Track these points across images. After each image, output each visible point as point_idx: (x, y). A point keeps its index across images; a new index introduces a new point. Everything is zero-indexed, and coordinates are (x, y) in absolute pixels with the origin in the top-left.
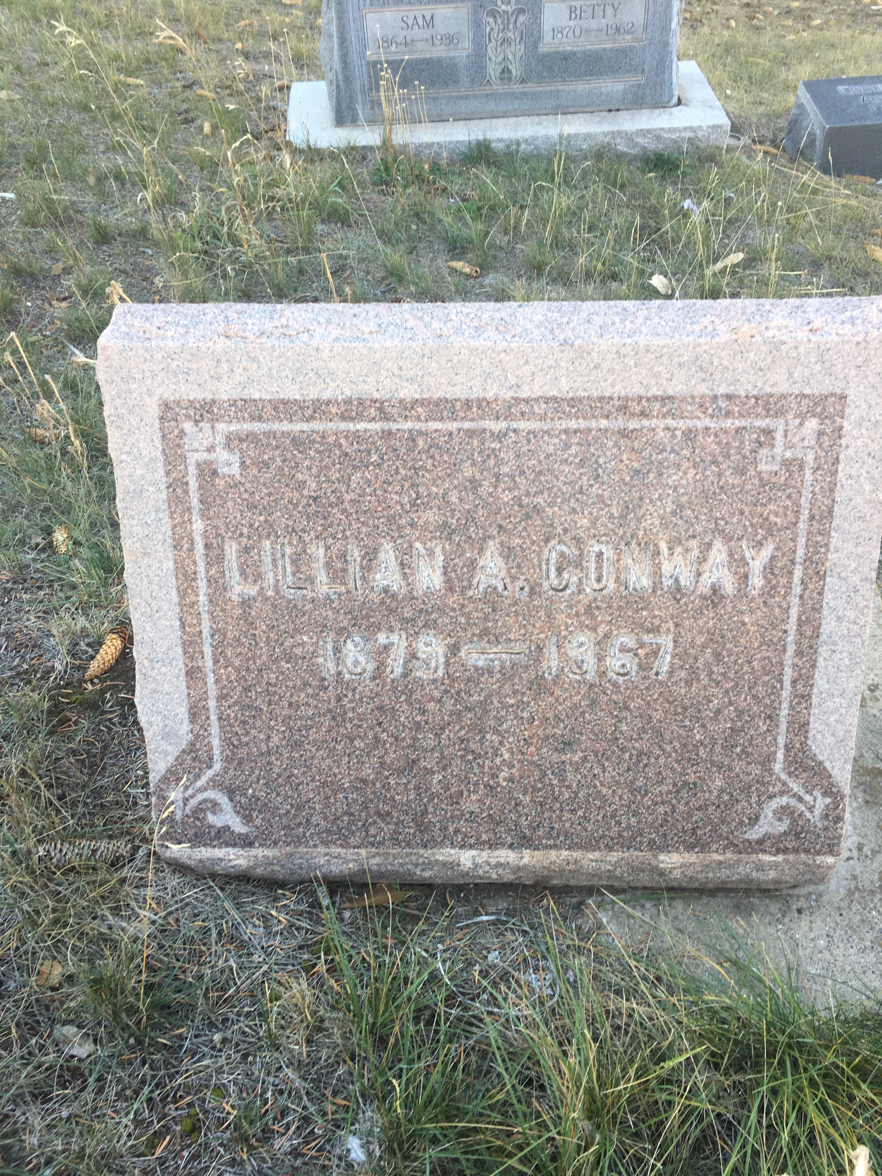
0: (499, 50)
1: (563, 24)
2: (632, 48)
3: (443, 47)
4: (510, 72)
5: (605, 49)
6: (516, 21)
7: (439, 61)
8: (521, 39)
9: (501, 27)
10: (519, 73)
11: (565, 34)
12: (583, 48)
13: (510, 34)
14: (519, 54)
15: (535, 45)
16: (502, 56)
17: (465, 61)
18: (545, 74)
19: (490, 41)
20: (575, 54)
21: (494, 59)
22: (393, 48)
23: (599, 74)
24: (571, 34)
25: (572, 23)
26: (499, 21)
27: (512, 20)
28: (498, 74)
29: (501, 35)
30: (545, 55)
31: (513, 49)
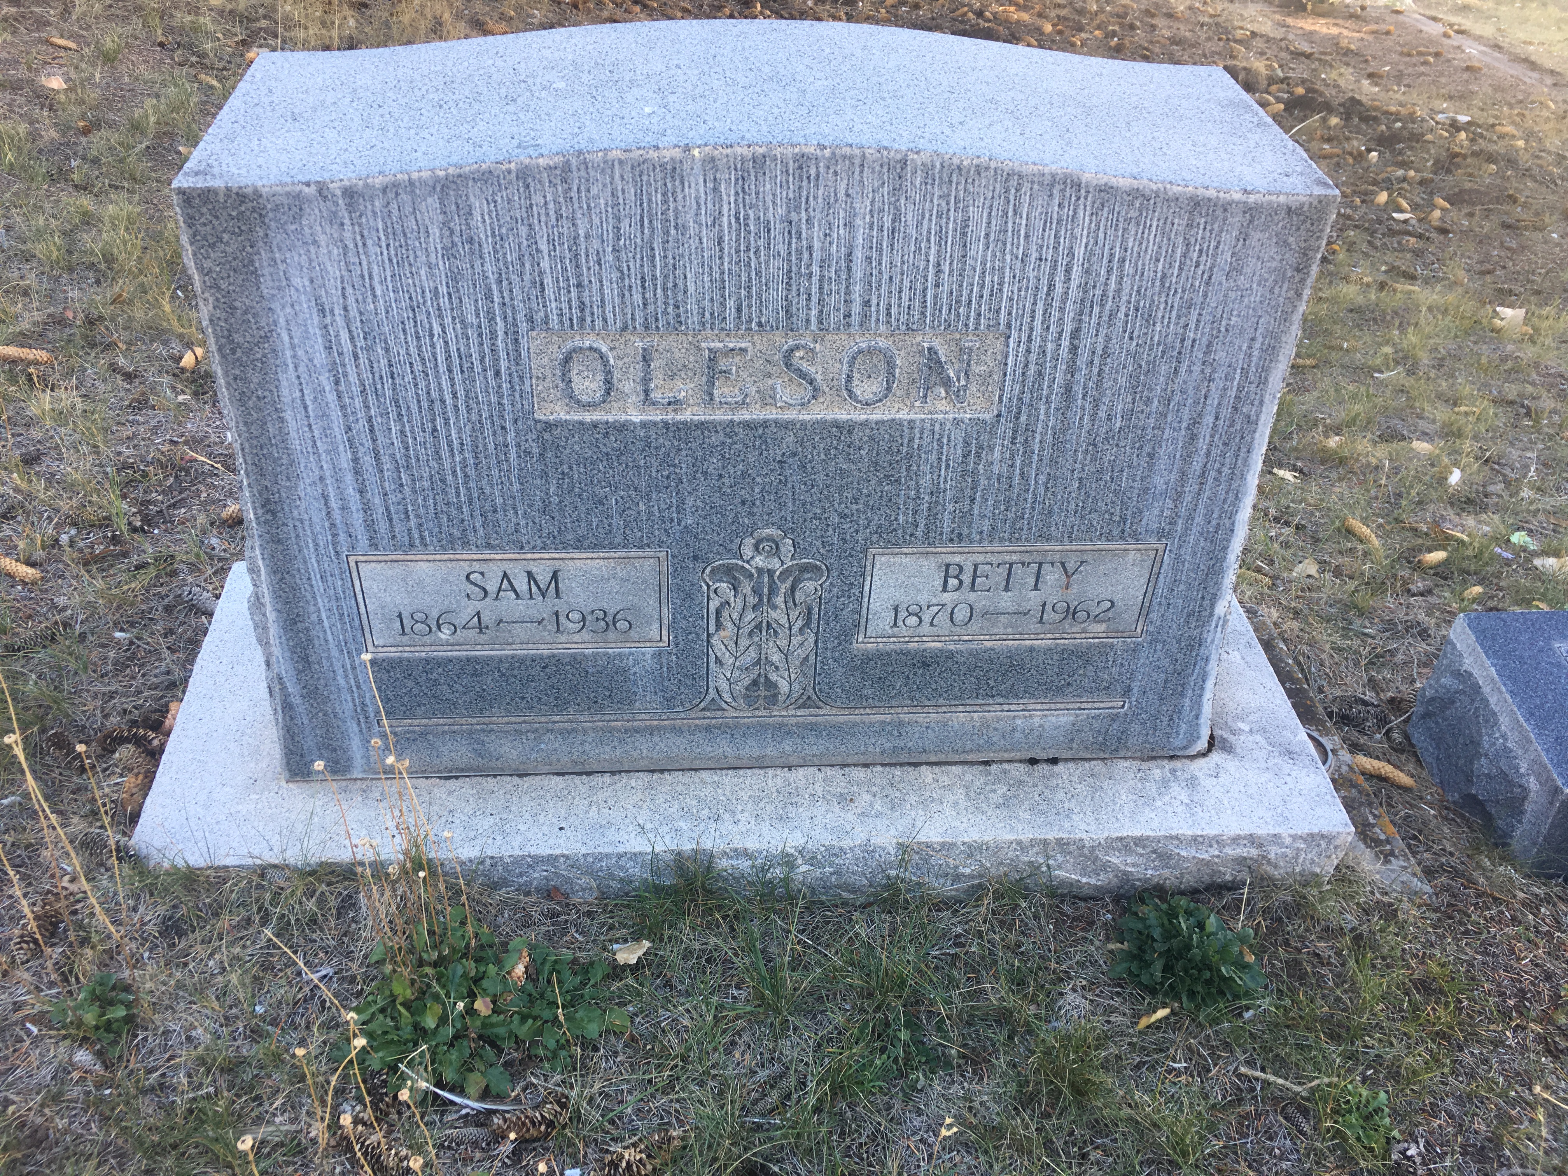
0: (744, 642)
1: (923, 599)
2: (1104, 650)
3: (585, 635)
4: (771, 685)
5: (1032, 649)
6: (793, 589)
7: (575, 661)
8: (807, 624)
9: (752, 600)
10: (796, 687)
11: (926, 618)
12: (974, 646)
13: (778, 615)
14: (801, 653)
15: (846, 636)
16: (753, 654)
17: (649, 662)
18: (868, 691)
19: (719, 626)
20: (951, 655)
21: (729, 660)
22: (445, 634)
23: (1012, 693)
24: (943, 618)
25: (947, 598)
26: (747, 588)
27: (784, 587)
28: (739, 688)
29: (750, 616)
30: (868, 658)
31: (783, 643)
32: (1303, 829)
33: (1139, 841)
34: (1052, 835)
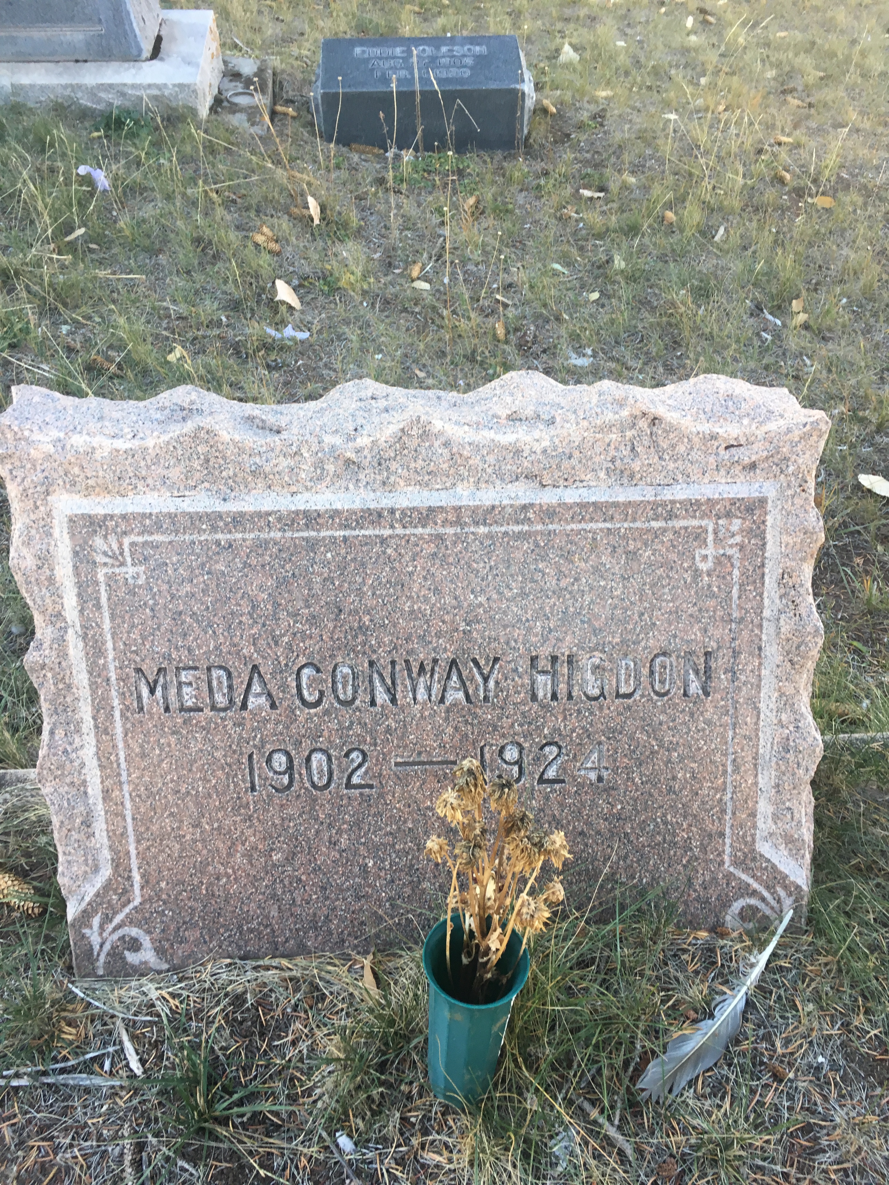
32: (177, 82)
33: (111, 86)
34: (74, 82)
